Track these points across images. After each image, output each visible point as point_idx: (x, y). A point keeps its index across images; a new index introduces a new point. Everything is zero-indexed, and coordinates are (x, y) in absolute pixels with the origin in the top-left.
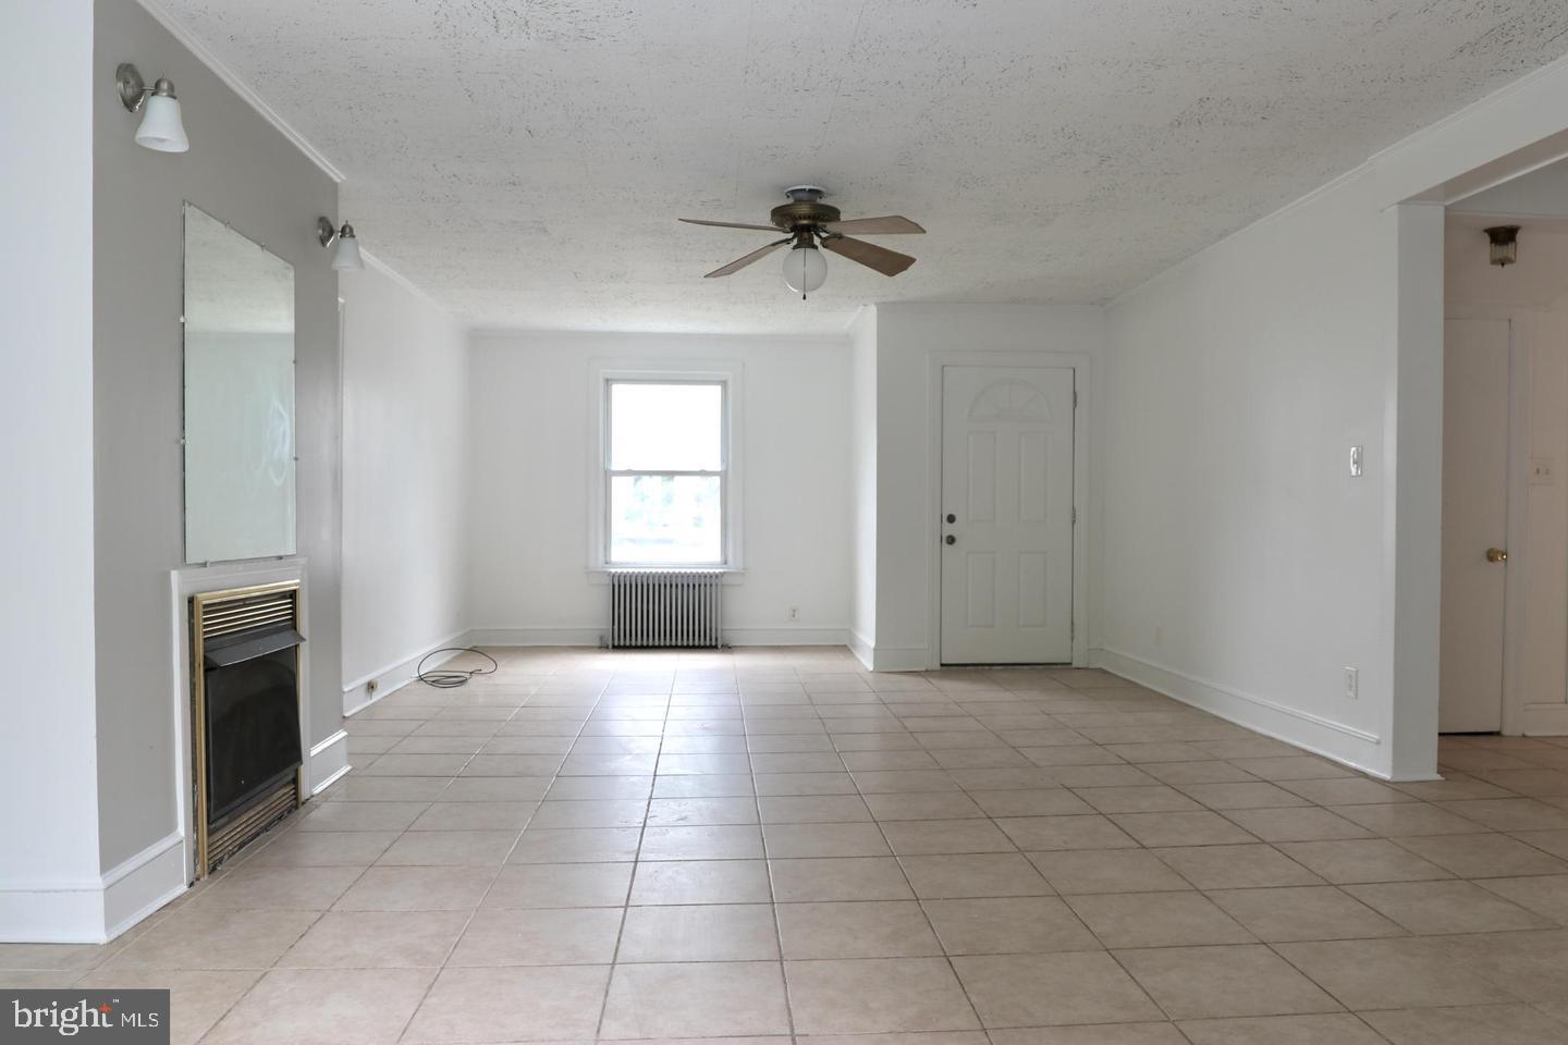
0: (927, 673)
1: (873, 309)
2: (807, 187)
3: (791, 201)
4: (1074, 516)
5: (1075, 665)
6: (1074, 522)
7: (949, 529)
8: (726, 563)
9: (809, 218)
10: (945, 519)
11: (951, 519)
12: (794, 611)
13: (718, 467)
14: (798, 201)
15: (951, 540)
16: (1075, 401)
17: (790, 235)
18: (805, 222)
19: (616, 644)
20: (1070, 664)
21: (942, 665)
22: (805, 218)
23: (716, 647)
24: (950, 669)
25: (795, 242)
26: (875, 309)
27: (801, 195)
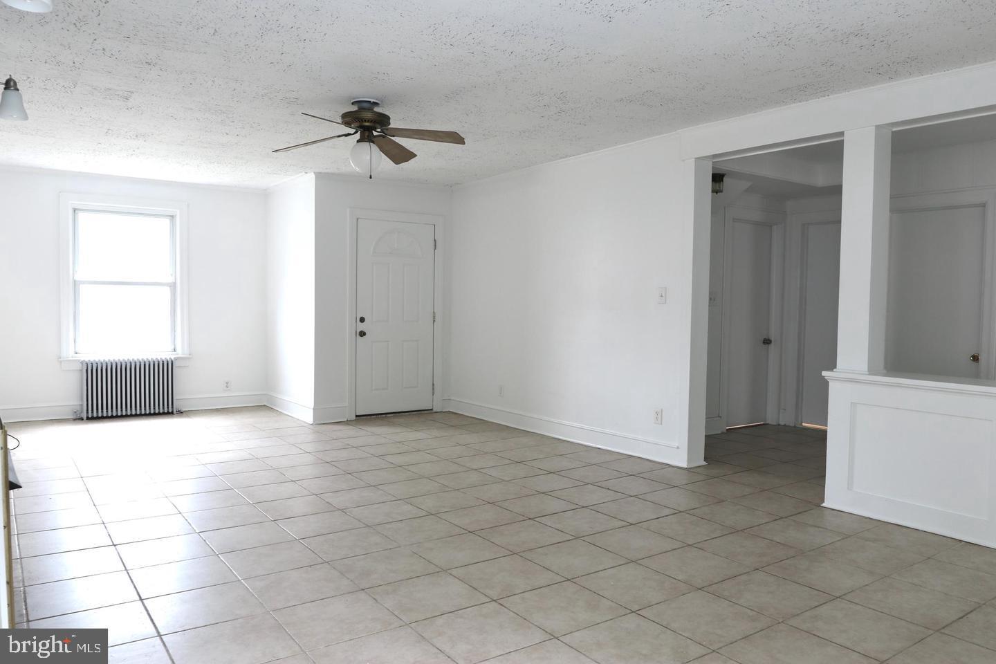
0: (348, 422)
1: (313, 176)
2: (372, 100)
3: (355, 108)
4: (434, 317)
5: (434, 410)
6: (434, 321)
7: (361, 327)
8: (175, 350)
9: (371, 122)
10: (358, 319)
11: (362, 320)
12: (227, 383)
13: (170, 280)
14: (361, 109)
15: (362, 334)
16: (435, 246)
17: (353, 131)
18: (367, 124)
19: (90, 416)
20: (431, 410)
21: (357, 416)
22: (368, 121)
23: (172, 413)
24: (363, 419)
25: (358, 136)
26: (314, 176)
27: (365, 105)
